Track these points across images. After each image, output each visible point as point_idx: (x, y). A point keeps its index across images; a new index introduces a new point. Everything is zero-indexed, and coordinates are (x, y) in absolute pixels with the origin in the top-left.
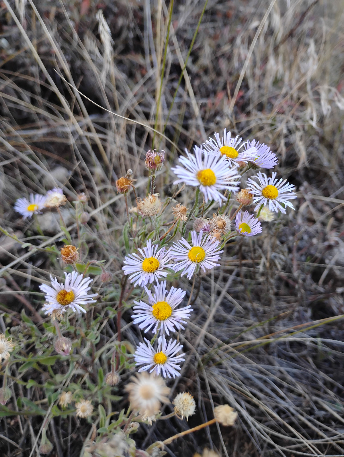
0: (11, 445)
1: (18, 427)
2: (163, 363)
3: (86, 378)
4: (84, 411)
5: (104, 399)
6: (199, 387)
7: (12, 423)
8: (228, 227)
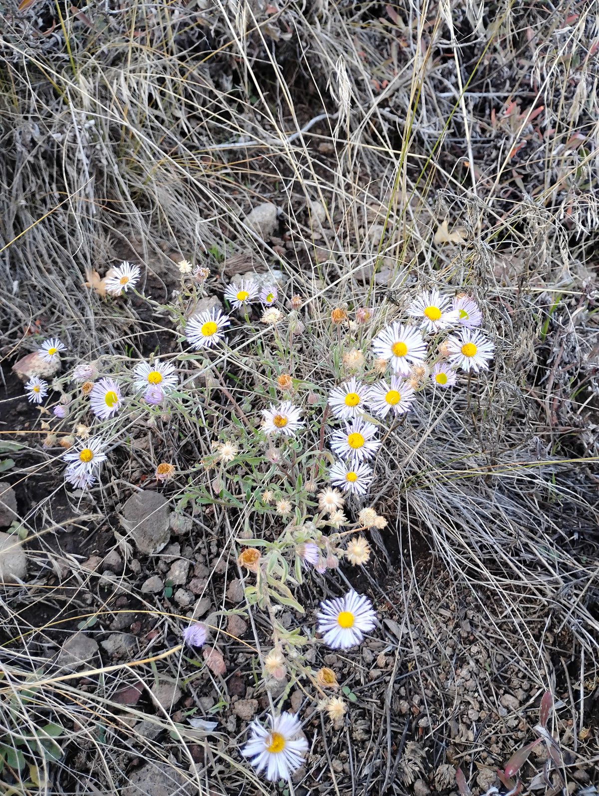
0: (206, 531)
1: (213, 515)
2: (354, 481)
3: (285, 479)
4: (283, 509)
5: (301, 502)
6: (399, 507)
7: (207, 511)
8: (426, 375)
